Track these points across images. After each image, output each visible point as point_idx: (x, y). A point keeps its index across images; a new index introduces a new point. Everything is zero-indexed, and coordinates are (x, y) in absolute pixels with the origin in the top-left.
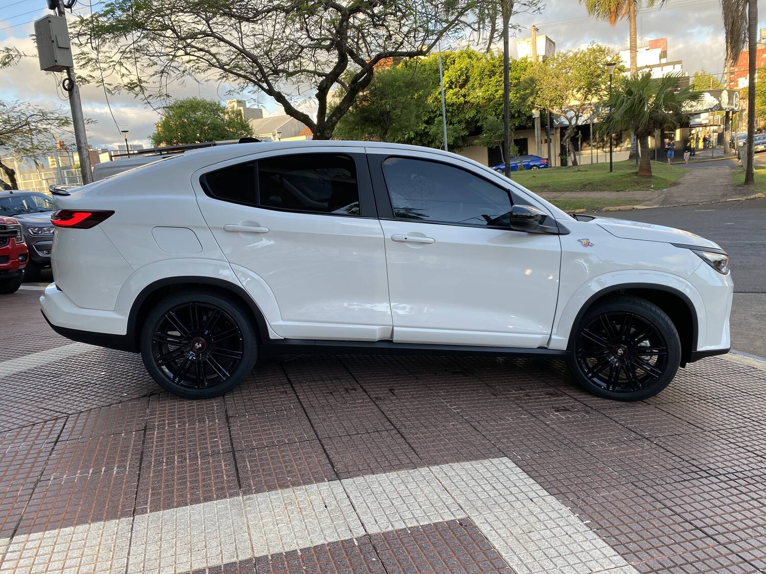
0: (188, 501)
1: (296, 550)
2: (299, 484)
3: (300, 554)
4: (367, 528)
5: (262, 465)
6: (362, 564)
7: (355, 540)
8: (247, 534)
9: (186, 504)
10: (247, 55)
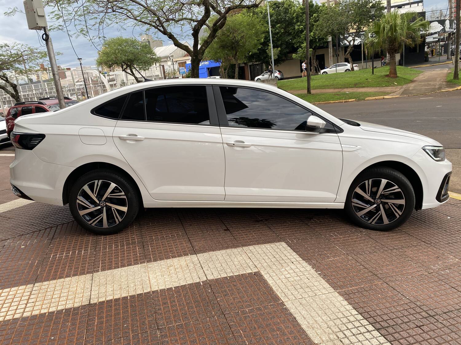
0: (120, 266)
1: (172, 288)
2: (175, 257)
3: (174, 289)
4: (208, 277)
5: (157, 248)
6: (203, 293)
7: (201, 282)
8: (148, 281)
9: (119, 268)
10: (149, 10)
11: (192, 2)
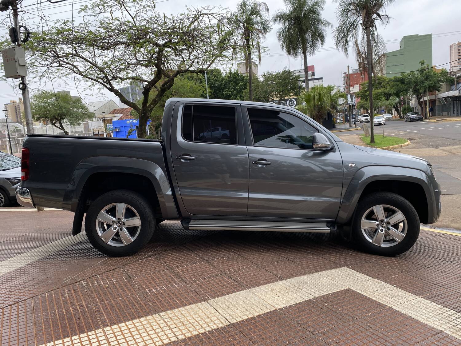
0: (226, 293)
2: (268, 283)
3: (294, 306)
4: (313, 295)
5: (244, 277)
8: (265, 302)
10: (97, 67)
11: (139, 63)
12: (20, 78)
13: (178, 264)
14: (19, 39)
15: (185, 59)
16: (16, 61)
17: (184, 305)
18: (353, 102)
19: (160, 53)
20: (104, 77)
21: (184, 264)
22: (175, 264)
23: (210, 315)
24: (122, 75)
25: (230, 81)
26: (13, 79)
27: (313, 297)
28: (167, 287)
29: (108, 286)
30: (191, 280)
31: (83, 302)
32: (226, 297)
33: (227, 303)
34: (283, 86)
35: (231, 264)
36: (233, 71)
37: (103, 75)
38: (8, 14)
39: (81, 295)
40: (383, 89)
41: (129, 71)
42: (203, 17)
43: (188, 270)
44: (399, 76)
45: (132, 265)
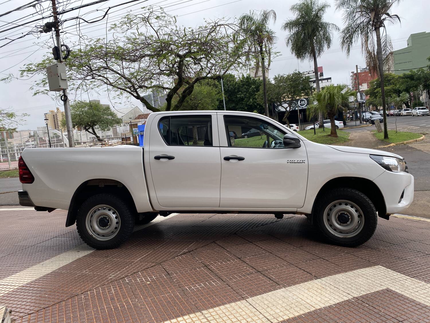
0: (263, 292)
1: (332, 305)
2: (304, 282)
4: (352, 295)
7: (351, 299)
8: (304, 301)
10: (125, 78)
11: (161, 73)
12: (62, 91)
13: (212, 261)
14: (61, 56)
15: (203, 67)
16: (59, 76)
17: (223, 304)
18: (362, 99)
19: (181, 63)
20: (131, 87)
21: (218, 262)
22: (210, 262)
23: (251, 315)
24: (146, 84)
25: (243, 85)
26: (56, 92)
27: (352, 297)
28: (205, 284)
29: (149, 283)
30: (227, 278)
31: (129, 299)
32: (264, 295)
33: (266, 302)
34: (294, 87)
35: (264, 262)
36: (245, 76)
37: (130, 85)
38: (52, 35)
39: (125, 291)
40: (391, 86)
41: (153, 81)
42: (220, 27)
43: (223, 267)
44: (408, 73)
45: (170, 262)
